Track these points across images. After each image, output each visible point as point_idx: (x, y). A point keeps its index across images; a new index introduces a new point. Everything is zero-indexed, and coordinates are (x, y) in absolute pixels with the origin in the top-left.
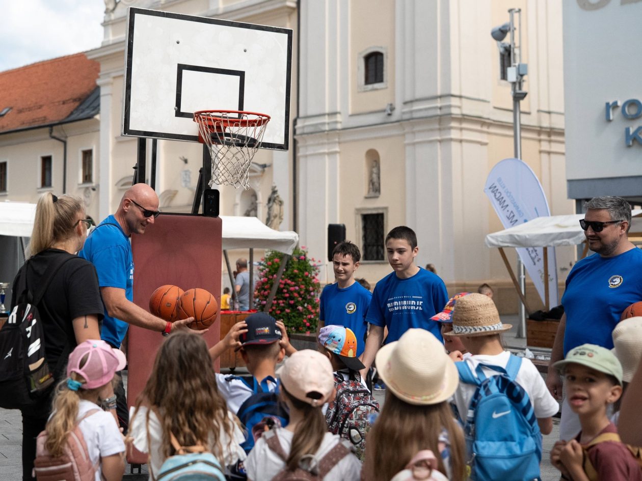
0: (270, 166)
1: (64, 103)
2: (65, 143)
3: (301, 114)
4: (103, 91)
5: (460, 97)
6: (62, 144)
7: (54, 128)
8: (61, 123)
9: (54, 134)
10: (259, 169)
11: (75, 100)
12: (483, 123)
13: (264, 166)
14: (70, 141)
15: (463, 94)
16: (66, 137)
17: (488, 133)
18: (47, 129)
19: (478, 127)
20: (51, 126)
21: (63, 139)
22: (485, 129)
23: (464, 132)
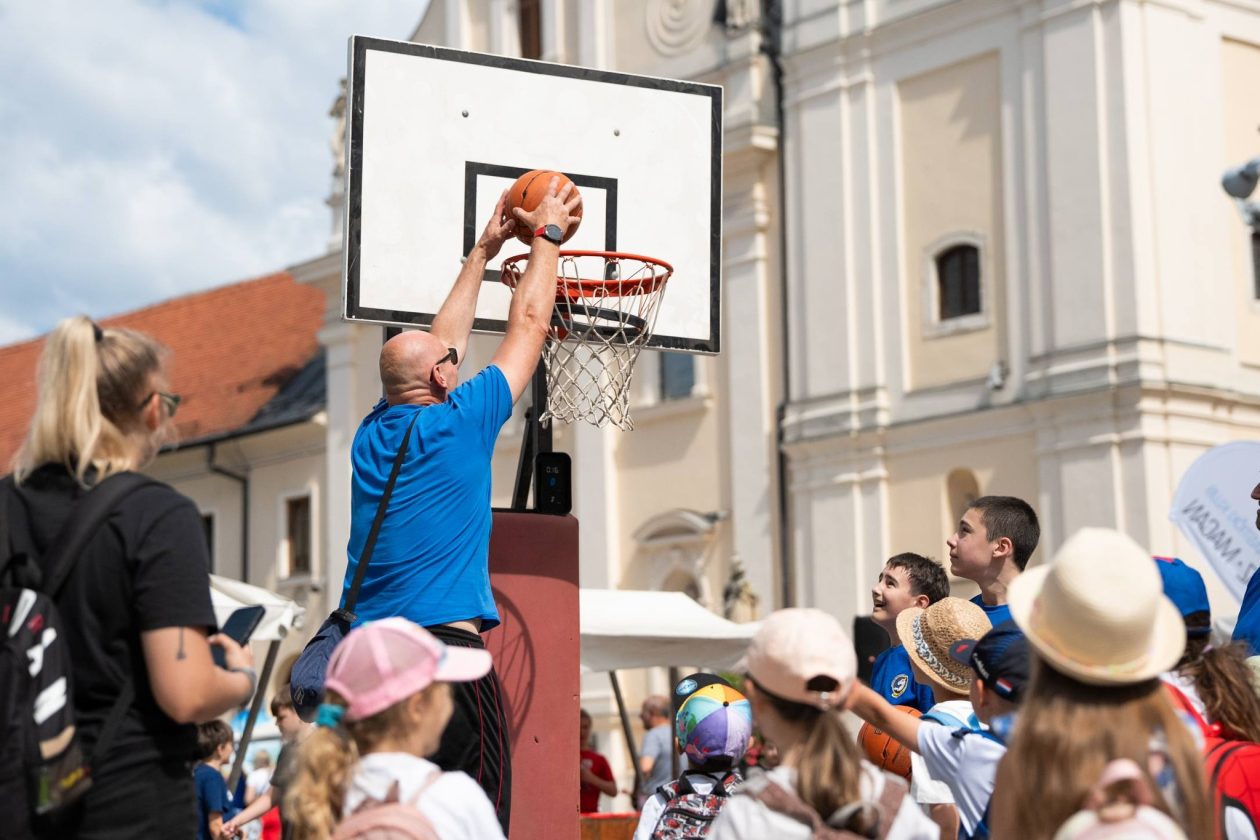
0: (729, 518)
1: (241, 389)
2: (244, 483)
3: (795, 394)
4: (333, 359)
5: (1161, 341)
6: (237, 486)
7: (220, 448)
8: (234, 436)
9: (220, 461)
10: (703, 524)
11: (267, 382)
12: (1217, 402)
13: (712, 518)
14: (257, 479)
15: (1168, 334)
16: (248, 469)
17: (1230, 424)
18: (202, 452)
19: (1204, 409)
20: (210, 444)
21: (240, 473)
22: (1222, 413)
23: (1173, 421)
